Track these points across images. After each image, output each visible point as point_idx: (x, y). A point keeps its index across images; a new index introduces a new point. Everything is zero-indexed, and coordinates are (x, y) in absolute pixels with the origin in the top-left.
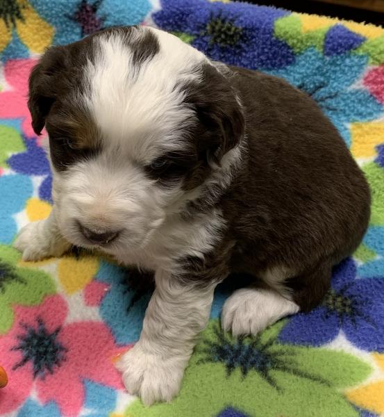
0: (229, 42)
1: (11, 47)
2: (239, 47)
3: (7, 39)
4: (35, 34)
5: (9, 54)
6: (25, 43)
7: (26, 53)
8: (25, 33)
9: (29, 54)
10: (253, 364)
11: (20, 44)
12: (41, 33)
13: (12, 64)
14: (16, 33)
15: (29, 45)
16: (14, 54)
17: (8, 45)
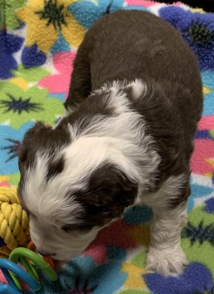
0: (203, 40)
1: (58, 44)
2: (210, 44)
3: (55, 37)
4: (74, 34)
5: (56, 49)
6: (68, 41)
7: (68, 48)
8: (67, 34)
9: (69, 49)
10: (206, 238)
11: (64, 42)
12: (79, 34)
13: (58, 55)
14: (61, 34)
15: (70, 42)
16: (60, 48)
17: (56, 42)
